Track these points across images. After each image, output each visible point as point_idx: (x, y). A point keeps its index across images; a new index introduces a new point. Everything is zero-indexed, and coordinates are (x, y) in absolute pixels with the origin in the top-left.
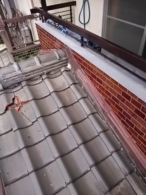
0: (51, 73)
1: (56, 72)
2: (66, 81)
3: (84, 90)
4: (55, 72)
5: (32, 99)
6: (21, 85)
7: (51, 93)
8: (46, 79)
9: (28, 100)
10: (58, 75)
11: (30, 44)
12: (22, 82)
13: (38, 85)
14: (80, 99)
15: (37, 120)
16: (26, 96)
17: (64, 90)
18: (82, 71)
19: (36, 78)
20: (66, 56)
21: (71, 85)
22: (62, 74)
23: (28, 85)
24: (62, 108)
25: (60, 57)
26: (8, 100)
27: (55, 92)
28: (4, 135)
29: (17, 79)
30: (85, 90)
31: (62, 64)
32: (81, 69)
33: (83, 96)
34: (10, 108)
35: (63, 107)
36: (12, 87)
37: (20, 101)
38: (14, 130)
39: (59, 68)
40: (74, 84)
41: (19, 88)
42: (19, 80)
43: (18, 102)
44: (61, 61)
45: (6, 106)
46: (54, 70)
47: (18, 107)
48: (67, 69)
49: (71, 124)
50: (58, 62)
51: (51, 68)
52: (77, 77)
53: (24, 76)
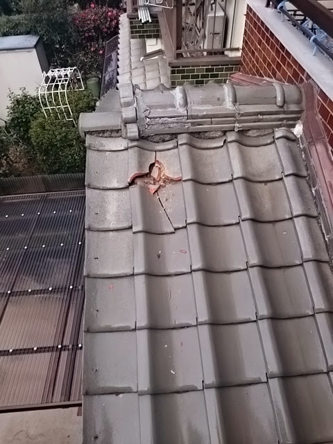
0: (250, 133)
1: (262, 134)
2: (279, 164)
3: (315, 198)
4: (258, 134)
5: (189, 177)
6: (175, 140)
7: (235, 179)
8: (234, 144)
9: (182, 177)
10: (265, 143)
11: (215, 54)
12: (180, 133)
13: (212, 152)
14: (297, 216)
15: (186, 227)
16: (179, 167)
17: (266, 182)
18: (327, 150)
19: (212, 135)
20: (299, 102)
21: (286, 176)
22: (274, 142)
23: (190, 145)
24: (246, 222)
25: (284, 102)
26: (140, 165)
27: (246, 179)
28: (111, 233)
29: (172, 125)
30: (317, 199)
31: (281, 120)
32: (328, 145)
33: (309, 213)
34: (139, 182)
35: (252, 220)
36: (157, 138)
37: (164, 175)
38: (135, 229)
39: (273, 127)
40: (296, 175)
41: (170, 145)
42: (175, 127)
43: (159, 174)
44: (284, 113)
45: (133, 174)
46: (258, 128)
47: (156, 187)
48: (290, 136)
49: (258, 264)
50: (276, 113)
51: (255, 122)
52: (310, 162)
53: (188, 123)
